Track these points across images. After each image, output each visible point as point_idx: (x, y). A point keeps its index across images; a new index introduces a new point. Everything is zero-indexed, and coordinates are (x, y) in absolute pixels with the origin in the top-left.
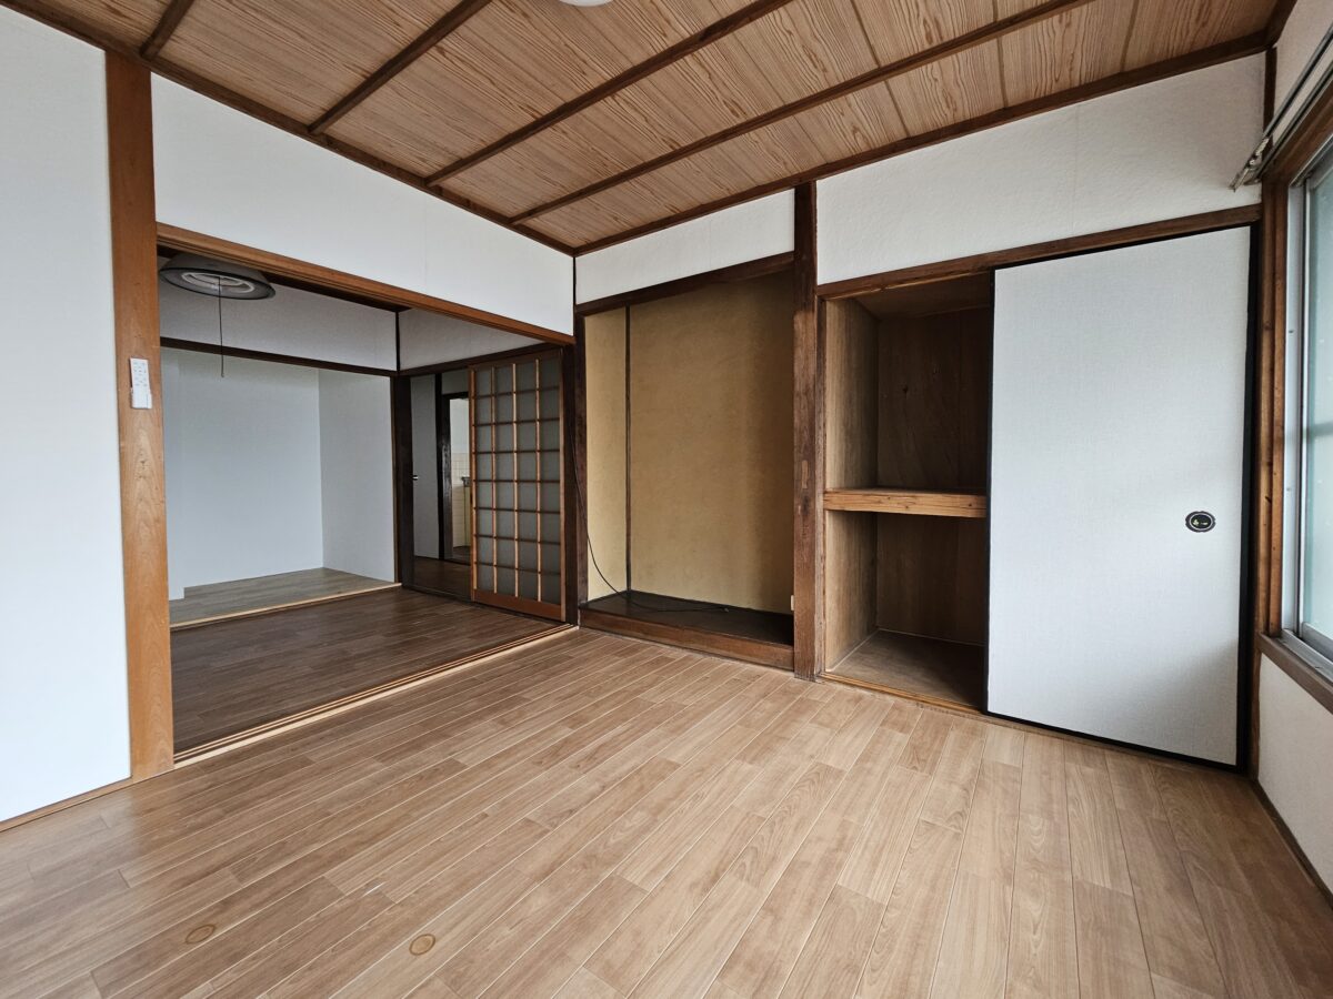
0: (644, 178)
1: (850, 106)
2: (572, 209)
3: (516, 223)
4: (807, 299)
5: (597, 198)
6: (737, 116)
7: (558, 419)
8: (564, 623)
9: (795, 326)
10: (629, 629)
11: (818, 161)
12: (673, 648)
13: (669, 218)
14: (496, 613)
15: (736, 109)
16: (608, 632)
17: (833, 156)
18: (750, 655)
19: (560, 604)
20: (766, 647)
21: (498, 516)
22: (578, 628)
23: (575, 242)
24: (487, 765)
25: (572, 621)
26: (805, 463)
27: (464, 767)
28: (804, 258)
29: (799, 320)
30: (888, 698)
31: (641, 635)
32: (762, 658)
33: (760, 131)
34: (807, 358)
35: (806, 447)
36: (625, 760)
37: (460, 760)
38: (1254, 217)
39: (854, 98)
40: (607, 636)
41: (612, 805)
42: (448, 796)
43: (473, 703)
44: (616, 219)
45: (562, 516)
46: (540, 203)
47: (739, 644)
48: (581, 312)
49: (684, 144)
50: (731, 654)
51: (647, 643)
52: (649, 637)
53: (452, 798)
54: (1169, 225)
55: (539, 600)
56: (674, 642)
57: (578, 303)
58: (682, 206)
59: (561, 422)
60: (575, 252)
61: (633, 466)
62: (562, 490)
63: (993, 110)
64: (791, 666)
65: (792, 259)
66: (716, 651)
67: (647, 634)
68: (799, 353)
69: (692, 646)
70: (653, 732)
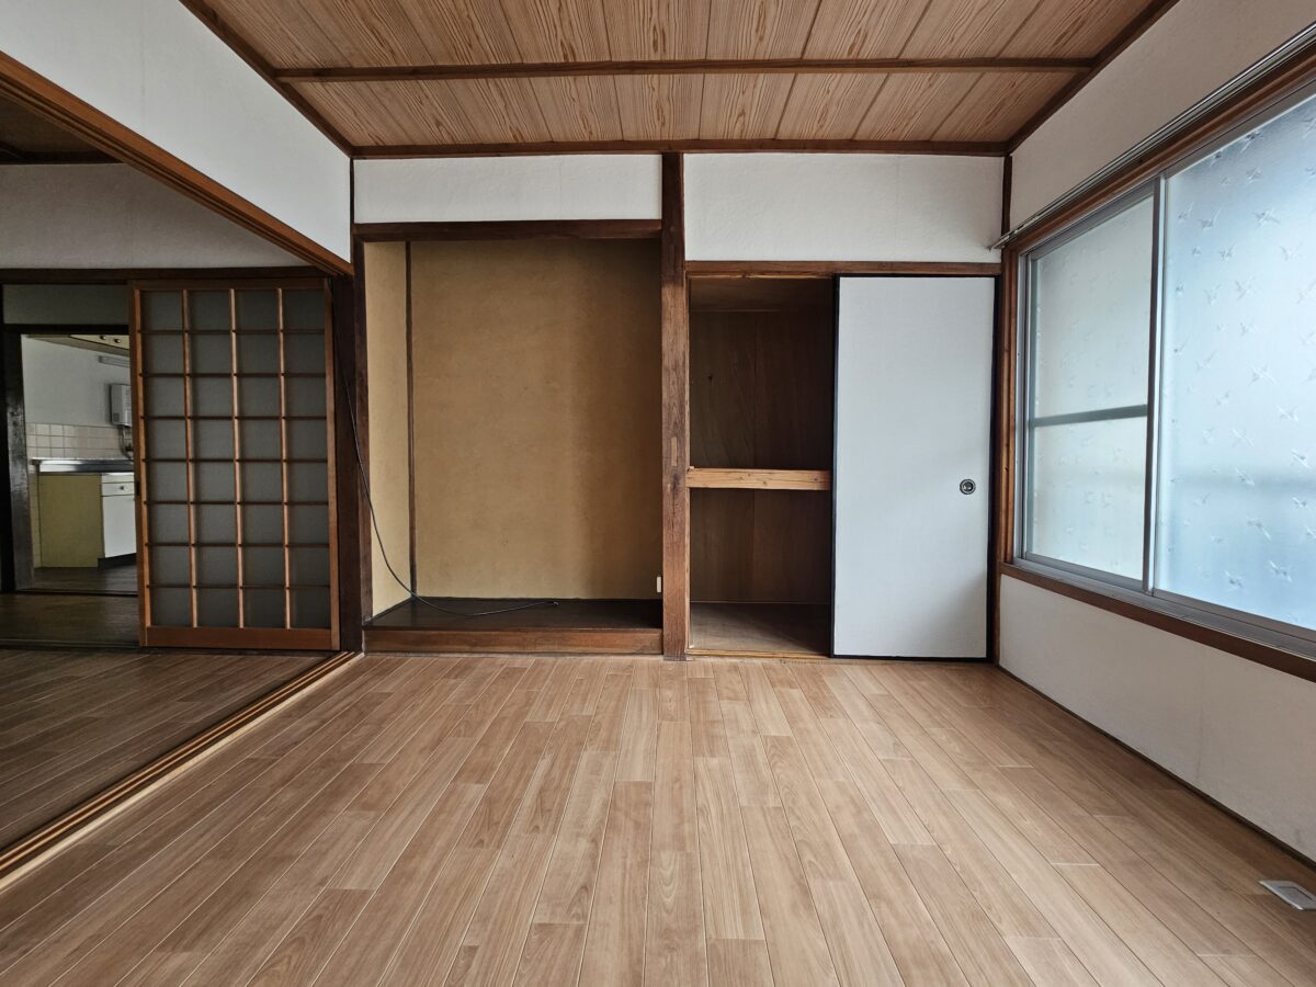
0: (507, 83)
1: (755, 86)
2: (387, 90)
3: (284, 79)
4: (675, 272)
5: (429, 87)
6: (656, 50)
7: (324, 376)
8: (338, 652)
9: (664, 298)
10: (448, 644)
11: (692, 134)
12: (515, 656)
13: (507, 145)
14: (202, 657)
15: (660, 42)
16: (414, 652)
17: (707, 135)
18: (610, 646)
19: (329, 628)
20: (629, 635)
21: (198, 514)
22: (363, 654)
23: (360, 137)
24: (401, 875)
25: (350, 645)
26: (674, 440)
27: (364, 894)
28: (672, 229)
29: (667, 293)
30: (755, 661)
31: (467, 648)
32: (626, 646)
33: (665, 78)
34: (676, 333)
35: (675, 423)
36: (586, 799)
37: (348, 887)
38: (998, 271)
39: (764, 80)
40: (412, 658)
41: (625, 857)
42: (381, 947)
43: (287, 796)
44: (438, 124)
45: (333, 507)
46: (342, 64)
47: (598, 637)
48: (362, 235)
49: (582, 59)
50: (590, 649)
51: (476, 656)
52: (479, 649)
53: (391, 948)
54: (954, 266)
55: (288, 627)
56: (515, 649)
57: (356, 221)
58: (530, 135)
59: (329, 381)
60: (355, 152)
61: (417, 444)
62: (332, 472)
63: (844, 138)
64: (661, 650)
65: (660, 228)
66: (570, 650)
67: (475, 646)
68: (668, 328)
69: (539, 649)
70: (586, 757)
